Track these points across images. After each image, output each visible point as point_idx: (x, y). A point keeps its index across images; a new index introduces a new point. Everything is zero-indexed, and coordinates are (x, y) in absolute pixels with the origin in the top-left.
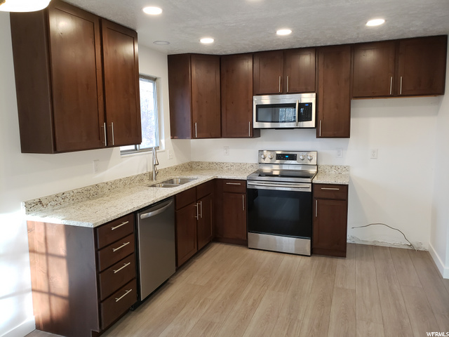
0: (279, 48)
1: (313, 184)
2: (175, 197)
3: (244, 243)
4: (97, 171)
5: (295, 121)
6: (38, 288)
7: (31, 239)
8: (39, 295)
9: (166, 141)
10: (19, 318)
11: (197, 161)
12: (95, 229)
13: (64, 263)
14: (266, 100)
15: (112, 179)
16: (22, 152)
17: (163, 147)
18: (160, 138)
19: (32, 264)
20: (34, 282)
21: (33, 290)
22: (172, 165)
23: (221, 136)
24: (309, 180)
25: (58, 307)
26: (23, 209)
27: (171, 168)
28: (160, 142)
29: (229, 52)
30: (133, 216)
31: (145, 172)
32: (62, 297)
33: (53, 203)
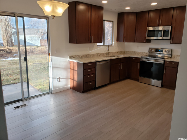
0: (158, 9)
1: (164, 61)
2: (111, 60)
3: (138, 80)
4: (89, 50)
5: (162, 37)
6: (71, 78)
7: (70, 65)
8: (71, 80)
9: (114, 43)
10: (67, 85)
11: (126, 50)
12: (84, 64)
13: (77, 72)
14: (151, 28)
15: (94, 53)
16: (69, 43)
17: (113, 45)
18: (112, 42)
19: (70, 72)
20: (70, 76)
21: (70, 79)
22: (116, 51)
23: (135, 42)
24: (163, 59)
25: (75, 84)
26: (69, 58)
27: (116, 52)
28: (112, 43)
29: (139, 11)
30: (95, 63)
31: (105, 52)
32: (76, 81)
33: (76, 57)
